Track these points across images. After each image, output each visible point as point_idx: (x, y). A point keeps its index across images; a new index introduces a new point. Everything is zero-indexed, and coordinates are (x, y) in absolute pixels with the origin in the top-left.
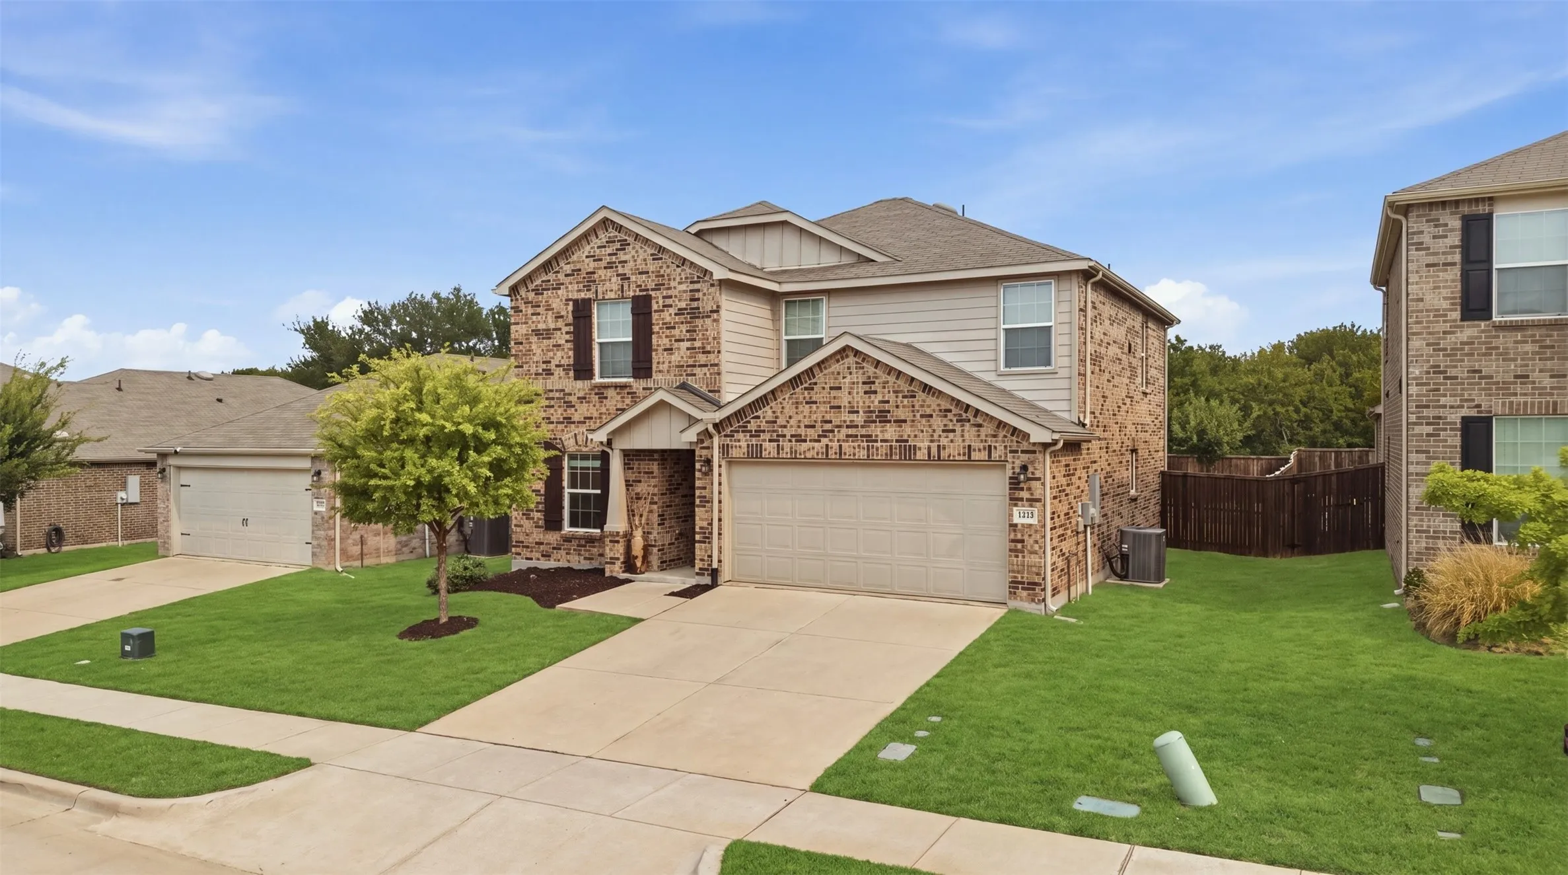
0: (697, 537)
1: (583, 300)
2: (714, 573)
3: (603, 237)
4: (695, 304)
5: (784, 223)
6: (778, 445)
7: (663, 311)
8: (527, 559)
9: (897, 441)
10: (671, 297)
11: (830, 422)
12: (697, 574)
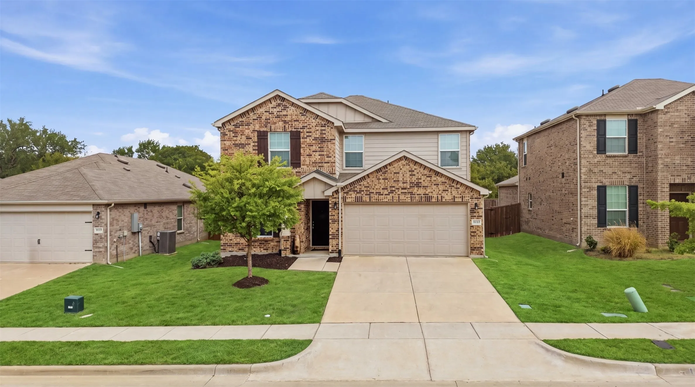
0: (330, 237)
1: (264, 131)
2: (340, 252)
3: (274, 103)
4: (324, 136)
5: (341, 103)
6: (370, 197)
7: (307, 138)
8: (230, 251)
9: (424, 195)
10: (311, 132)
11: (394, 187)
12: (331, 253)
